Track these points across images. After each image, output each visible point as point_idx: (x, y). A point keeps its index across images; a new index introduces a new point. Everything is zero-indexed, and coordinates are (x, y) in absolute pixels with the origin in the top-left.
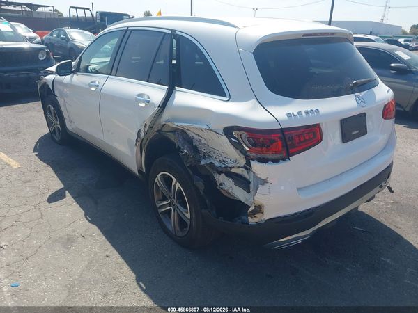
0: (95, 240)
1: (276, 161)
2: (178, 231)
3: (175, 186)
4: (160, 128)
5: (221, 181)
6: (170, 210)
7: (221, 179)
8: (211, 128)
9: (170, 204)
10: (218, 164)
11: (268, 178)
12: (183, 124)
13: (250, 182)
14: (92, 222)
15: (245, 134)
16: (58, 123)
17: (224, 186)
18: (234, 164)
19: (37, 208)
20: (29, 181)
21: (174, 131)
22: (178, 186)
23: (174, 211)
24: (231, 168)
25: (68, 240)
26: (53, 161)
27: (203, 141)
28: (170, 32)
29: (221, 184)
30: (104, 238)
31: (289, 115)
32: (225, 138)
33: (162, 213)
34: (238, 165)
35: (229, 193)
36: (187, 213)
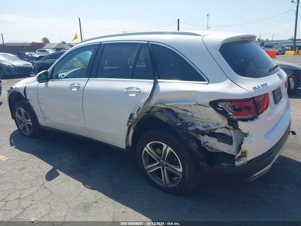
0: (105, 202)
1: (252, 119)
2: (169, 184)
3: (166, 150)
4: (149, 110)
5: (205, 141)
6: (160, 169)
7: (205, 139)
8: (199, 103)
9: (159, 165)
10: (202, 129)
11: (249, 132)
12: (172, 104)
13: (232, 137)
14: (92, 189)
15: (228, 104)
16: (30, 120)
17: (208, 144)
18: (217, 127)
19: (43, 187)
20: (24, 168)
21: (161, 110)
22: (169, 149)
23: (163, 169)
24: (215, 130)
25: (85, 206)
26: (33, 151)
27: (189, 114)
28: (146, 42)
29: (205, 143)
30: (112, 200)
31: (254, 88)
32: (211, 109)
33: (151, 173)
34: (221, 127)
35: (213, 149)
36: (180, 168)
